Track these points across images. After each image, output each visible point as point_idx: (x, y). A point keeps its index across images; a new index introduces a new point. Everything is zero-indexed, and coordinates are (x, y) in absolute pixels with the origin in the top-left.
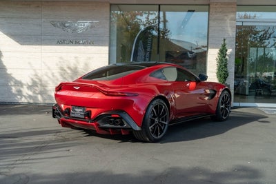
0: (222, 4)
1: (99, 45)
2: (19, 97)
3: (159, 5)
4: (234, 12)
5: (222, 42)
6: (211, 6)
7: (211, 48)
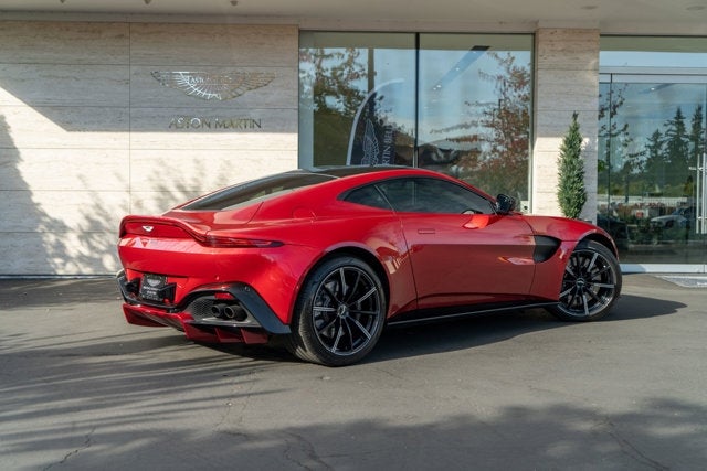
0: (565, 31)
1: (274, 131)
3: (418, 35)
4: (595, 52)
5: (571, 122)
6: (540, 36)
7: (542, 136)
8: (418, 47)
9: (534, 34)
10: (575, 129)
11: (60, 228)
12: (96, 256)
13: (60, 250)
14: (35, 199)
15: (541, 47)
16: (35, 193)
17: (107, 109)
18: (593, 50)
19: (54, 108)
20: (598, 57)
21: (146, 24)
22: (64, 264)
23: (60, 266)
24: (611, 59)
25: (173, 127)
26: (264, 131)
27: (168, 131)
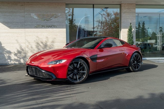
0: (128, 4)
2: (9, 60)
3: (93, 5)
4: (135, 9)
5: (130, 25)
6: (122, 5)
7: (123, 28)
8: (93, 8)
9: (120, 5)
10: (131, 27)
11: (9, 52)
12: (19, 59)
13: (9, 58)
14: (3, 45)
15: (122, 7)
16: (2, 44)
17: (19, 23)
18: (134, 8)
19: (6, 23)
20: (135, 10)
21: (28, 2)
22: (11, 61)
23: (9, 62)
24: (138, 10)
25: (36, 27)
26: (58, 28)
27: (34, 28)
